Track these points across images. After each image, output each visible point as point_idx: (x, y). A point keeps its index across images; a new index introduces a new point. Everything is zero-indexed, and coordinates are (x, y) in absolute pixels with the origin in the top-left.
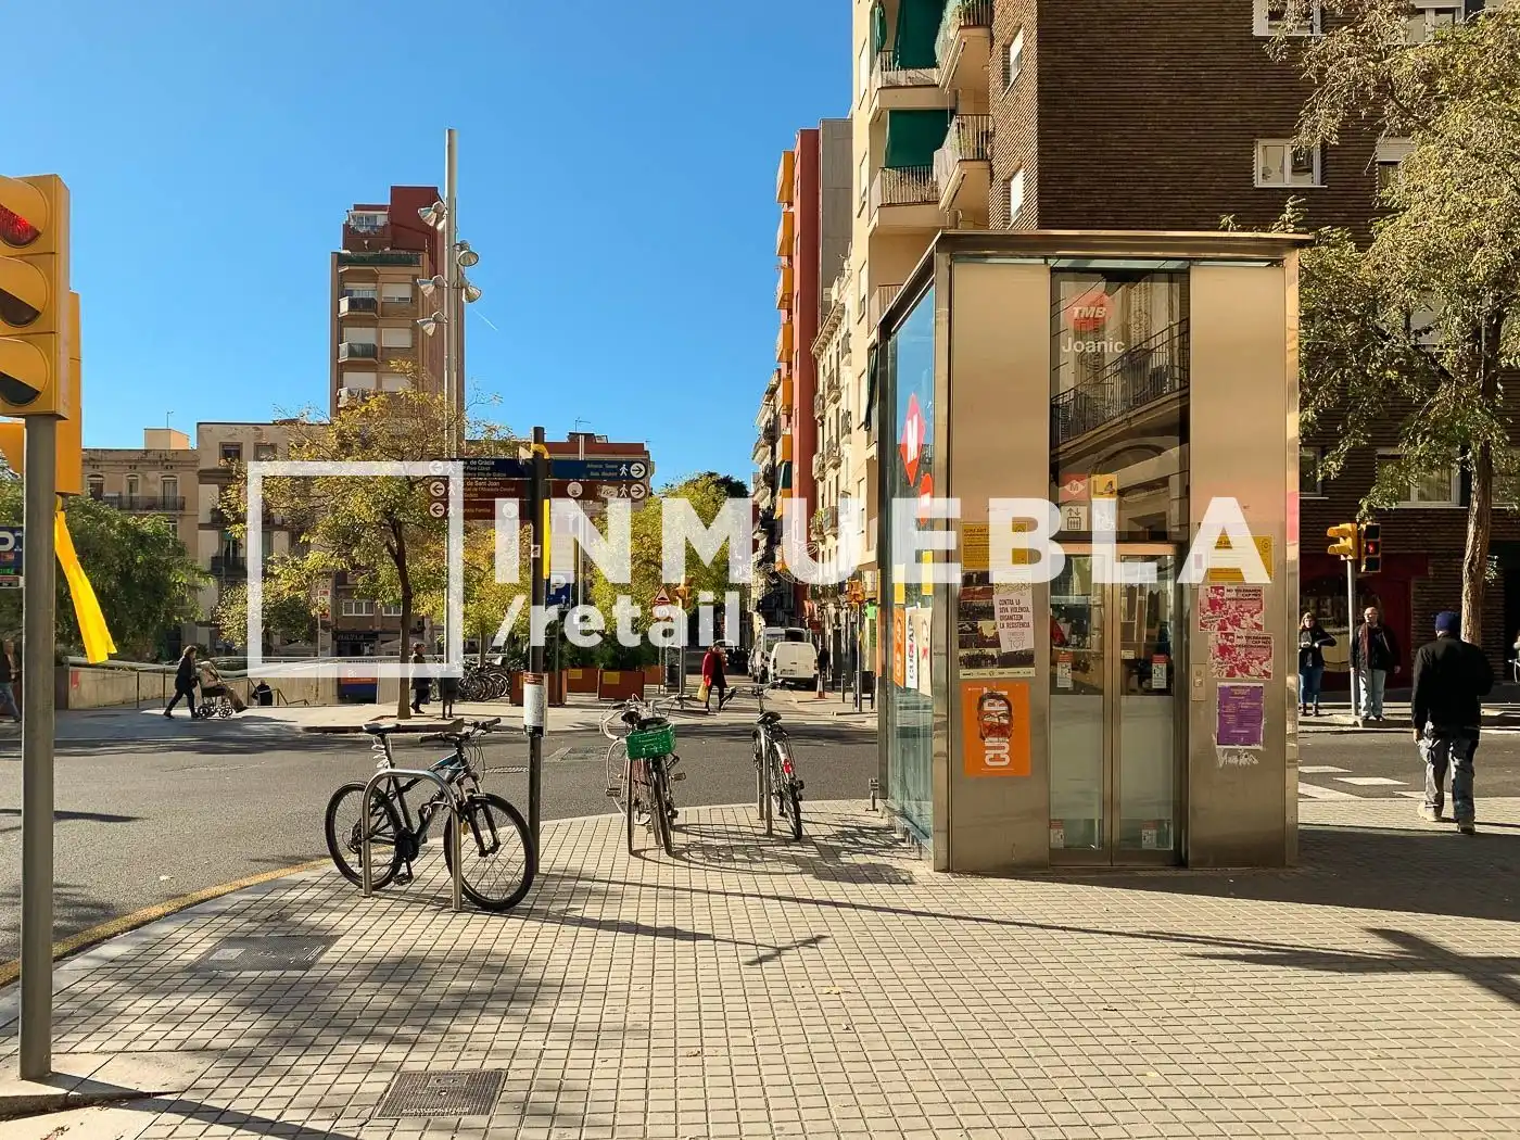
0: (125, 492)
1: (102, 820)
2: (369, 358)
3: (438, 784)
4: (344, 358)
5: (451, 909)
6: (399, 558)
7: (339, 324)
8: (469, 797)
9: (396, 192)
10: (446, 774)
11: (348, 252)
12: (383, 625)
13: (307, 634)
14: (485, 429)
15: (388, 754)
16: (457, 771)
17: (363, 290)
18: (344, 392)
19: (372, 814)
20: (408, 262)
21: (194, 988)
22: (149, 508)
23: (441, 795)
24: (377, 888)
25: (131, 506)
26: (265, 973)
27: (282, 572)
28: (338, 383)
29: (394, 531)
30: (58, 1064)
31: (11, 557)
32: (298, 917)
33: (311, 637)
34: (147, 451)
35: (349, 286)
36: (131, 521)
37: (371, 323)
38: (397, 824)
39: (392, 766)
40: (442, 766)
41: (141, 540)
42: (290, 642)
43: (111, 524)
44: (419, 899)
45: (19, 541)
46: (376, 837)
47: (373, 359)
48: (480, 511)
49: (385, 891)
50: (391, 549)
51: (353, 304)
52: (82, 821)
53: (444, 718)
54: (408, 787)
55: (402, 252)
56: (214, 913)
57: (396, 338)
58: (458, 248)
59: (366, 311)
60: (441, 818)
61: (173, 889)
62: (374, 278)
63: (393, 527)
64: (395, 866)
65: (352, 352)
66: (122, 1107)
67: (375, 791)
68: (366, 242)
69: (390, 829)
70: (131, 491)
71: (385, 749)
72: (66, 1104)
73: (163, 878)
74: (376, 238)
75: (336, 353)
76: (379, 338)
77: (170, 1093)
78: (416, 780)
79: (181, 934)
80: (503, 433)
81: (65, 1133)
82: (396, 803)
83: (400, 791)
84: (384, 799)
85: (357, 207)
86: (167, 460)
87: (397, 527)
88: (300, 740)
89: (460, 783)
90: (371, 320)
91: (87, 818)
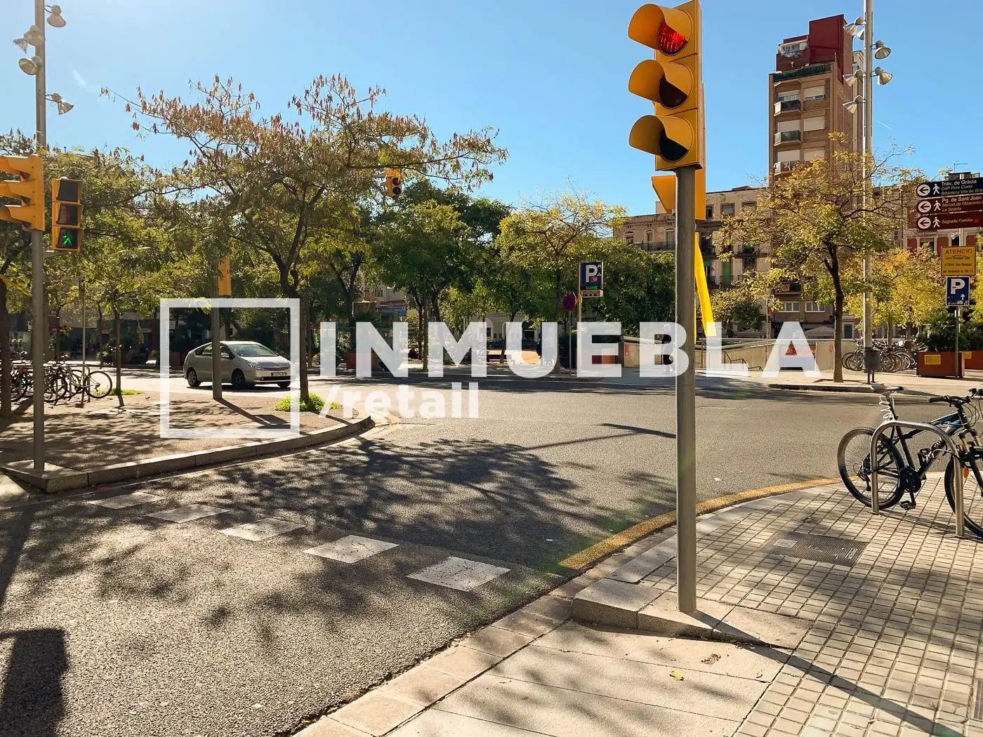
0: (645, 241)
1: (666, 437)
2: (795, 140)
3: (939, 434)
4: (778, 143)
5: (954, 535)
6: (834, 270)
7: (775, 121)
8: (970, 448)
9: (813, 24)
10: (947, 428)
11: (780, 72)
12: (805, 318)
13: (756, 324)
14: (901, 173)
15: (891, 409)
16: (958, 427)
17: (790, 96)
18: (778, 165)
19: (878, 453)
20: (823, 71)
21: (772, 566)
22: (659, 249)
23: (943, 444)
24: (882, 508)
25: (649, 248)
26: (819, 564)
27: (753, 283)
28: (774, 159)
29: (831, 253)
30: (701, 606)
31: (596, 279)
32: (827, 523)
33: (758, 326)
34: (657, 215)
35: (781, 94)
36: (652, 256)
37: (797, 116)
38: (900, 463)
39: (896, 418)
40: (943, 421)
41: (658, 267)
42: (745, 329)
43: (641, 259)
44: (919, 522)
45: (599, 270)
46: (882, 470)
47: (798, 141)
48: (963, 221)
49: (888, 511)
50: (827, 264)
51: (784, 106)
52: (652, 436)
53: (869, 383)
54: (910, 435)
55: (819, 65)
56: (763, 510)
57: (814, 124)
58: (874, 47)
59: (793, 109)
60: (943, 460)
61: (725, 488)
62: (797, 86)
63: (830, 248)
64: (898, 494)
65: (783, 138)
66: (751, 650)
67: (882, 437)
68: (792, 63)
69: (894, 466)
70: (648, 240)
71: (890, 405)
72: (712, 637)
73: (717, 479)
74: (799, 59)
75: (772, 140)
76: (802, 125)
77: (784, 648)
78: (918, 430)
79: (746, 523)
80: (916, 174)
81: (719, 660)
82: (899, 446)
83: (903, 438)
84: (887, 443)
85: (786, 41)
86: (669, 220)
87: (832, 249)
88: (767, 393)
89: (962, 436)
90: (796, 115)
91: (654, 434)
